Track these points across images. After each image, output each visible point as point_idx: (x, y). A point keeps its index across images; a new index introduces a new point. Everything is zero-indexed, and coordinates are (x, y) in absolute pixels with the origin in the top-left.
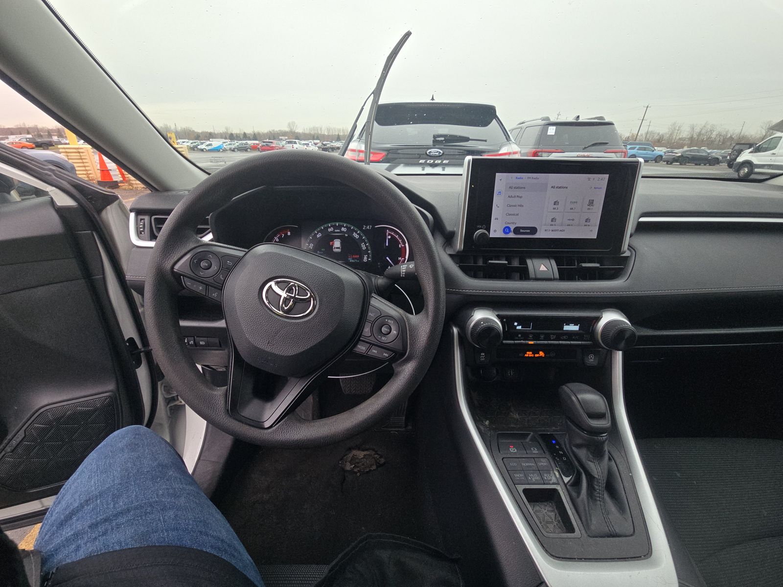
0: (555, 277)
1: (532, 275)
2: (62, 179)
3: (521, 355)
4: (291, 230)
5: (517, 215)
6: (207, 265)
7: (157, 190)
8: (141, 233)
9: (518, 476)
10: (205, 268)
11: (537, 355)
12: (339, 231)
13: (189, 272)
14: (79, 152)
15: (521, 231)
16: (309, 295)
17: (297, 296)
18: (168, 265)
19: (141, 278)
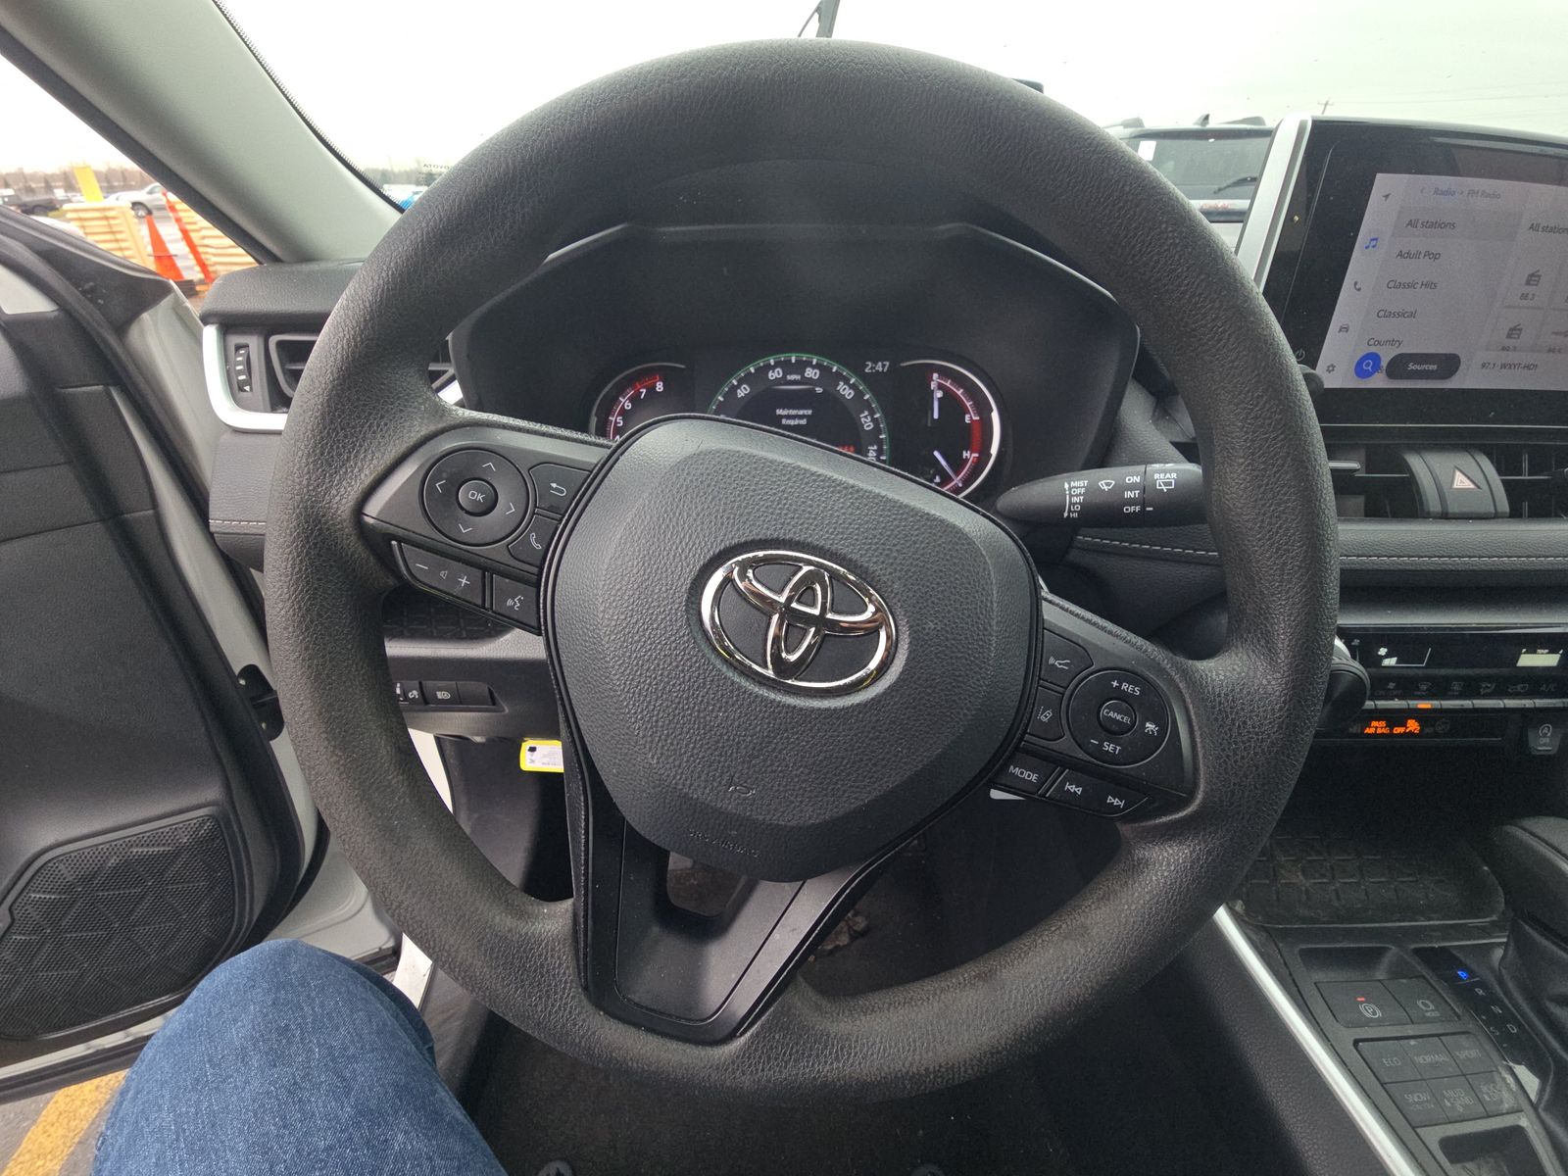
0: (1499, 510)
1: (1433, 504)
2: (8, 236)
3: (1354, 729)
4: (667, 376)
5: (1412, 315)
6: (480, 497)
7: (275, 259)
8: (241, 389)
9: (1416, 1099)
10: (477, 510)
11: (1398, 730)
12: (798, 377)
13: (421, 527)
14: (106, 218)
15: (1412, 367)
16: (871, 608)
17: (829, 616)
18: (342, 501)
19: (253, 527)
